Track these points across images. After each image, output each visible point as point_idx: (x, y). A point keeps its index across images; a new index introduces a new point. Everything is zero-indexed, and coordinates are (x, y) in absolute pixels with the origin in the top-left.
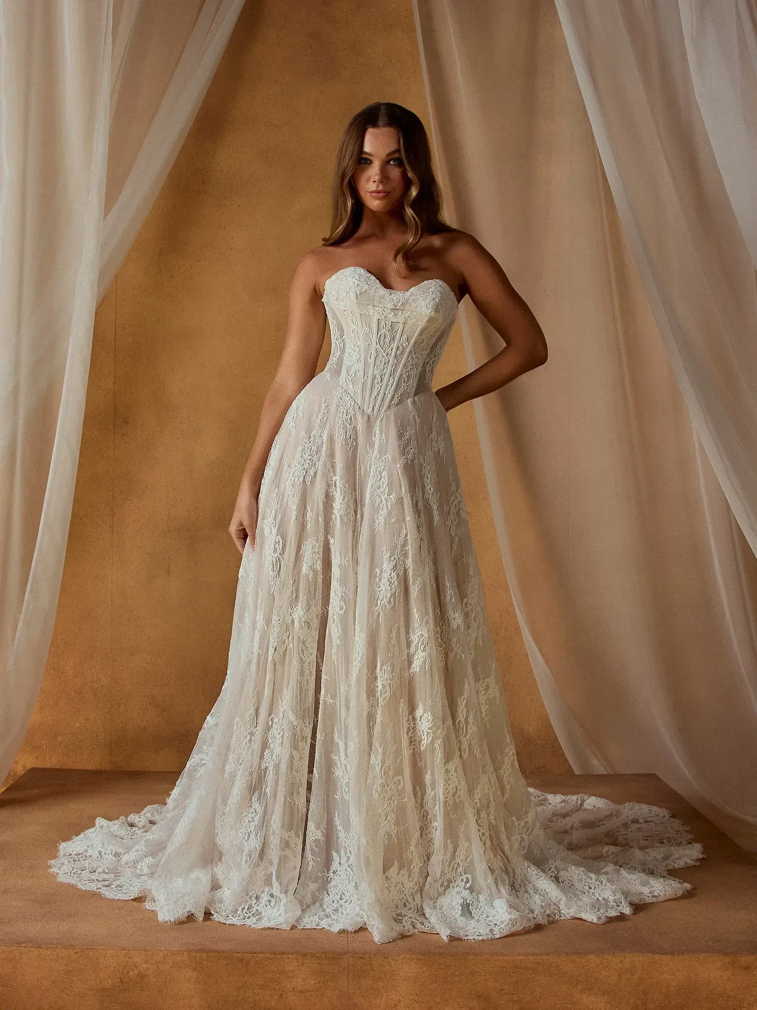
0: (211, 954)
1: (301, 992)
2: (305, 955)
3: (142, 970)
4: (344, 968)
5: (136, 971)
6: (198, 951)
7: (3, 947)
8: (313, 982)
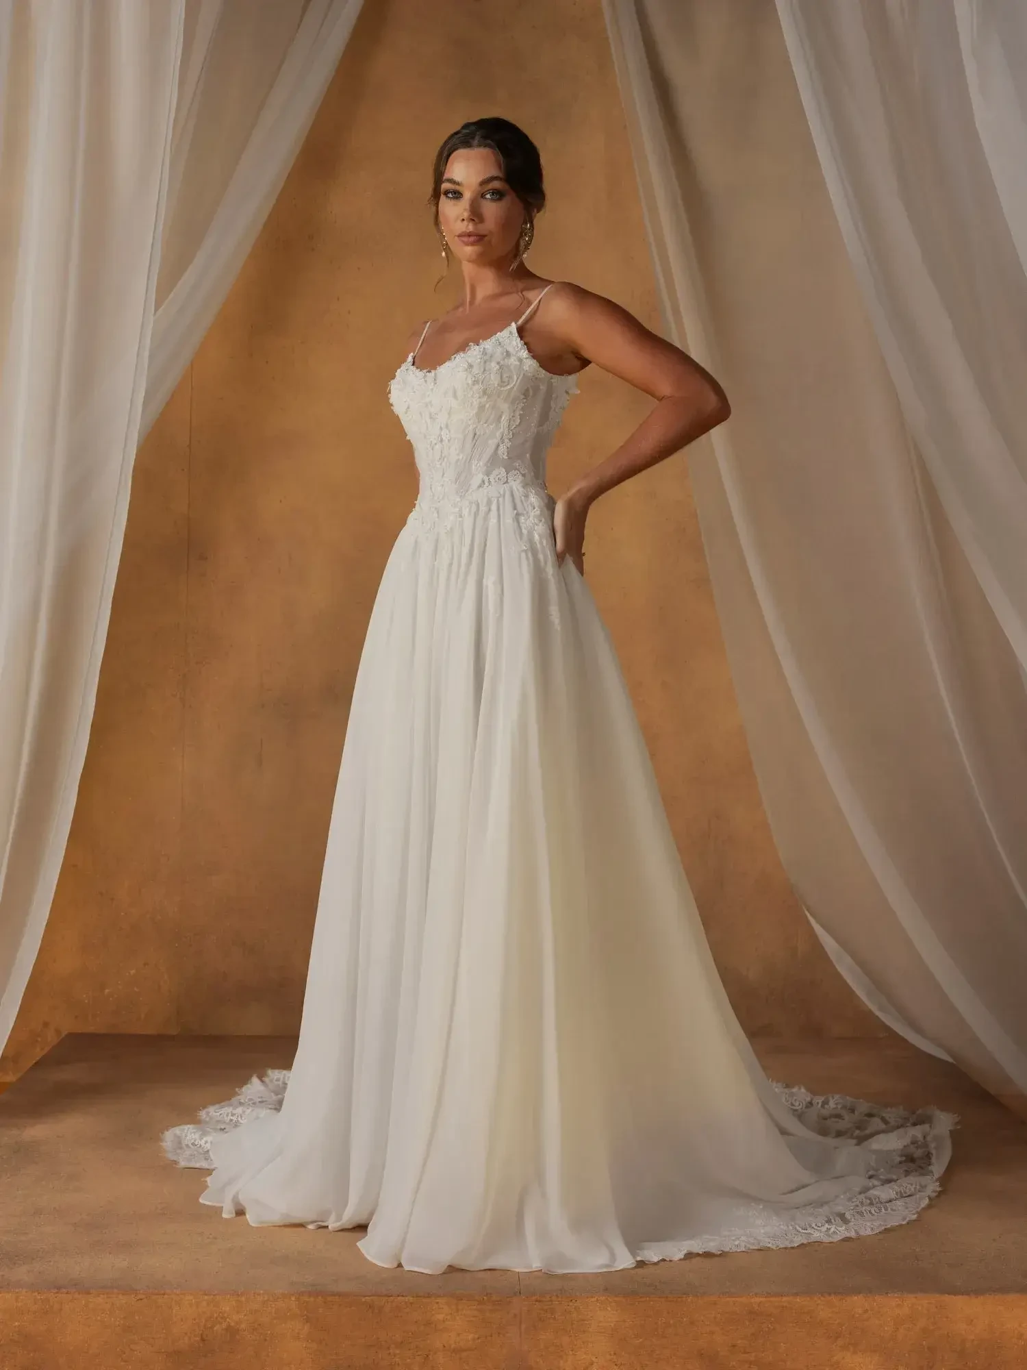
0: (329, 1299)
1: (456, 1351)
2: (460, 1298)
3: (232, 1324)
4: (515, 1315)
5: (224, 1325)
6: (310, 1294)
7: (36, 1294)
8: (471, 1336)
